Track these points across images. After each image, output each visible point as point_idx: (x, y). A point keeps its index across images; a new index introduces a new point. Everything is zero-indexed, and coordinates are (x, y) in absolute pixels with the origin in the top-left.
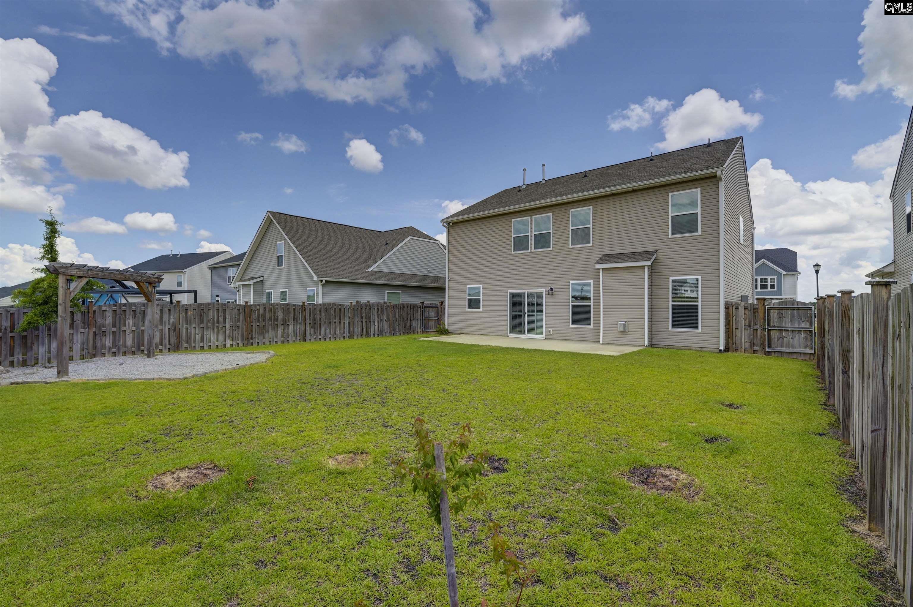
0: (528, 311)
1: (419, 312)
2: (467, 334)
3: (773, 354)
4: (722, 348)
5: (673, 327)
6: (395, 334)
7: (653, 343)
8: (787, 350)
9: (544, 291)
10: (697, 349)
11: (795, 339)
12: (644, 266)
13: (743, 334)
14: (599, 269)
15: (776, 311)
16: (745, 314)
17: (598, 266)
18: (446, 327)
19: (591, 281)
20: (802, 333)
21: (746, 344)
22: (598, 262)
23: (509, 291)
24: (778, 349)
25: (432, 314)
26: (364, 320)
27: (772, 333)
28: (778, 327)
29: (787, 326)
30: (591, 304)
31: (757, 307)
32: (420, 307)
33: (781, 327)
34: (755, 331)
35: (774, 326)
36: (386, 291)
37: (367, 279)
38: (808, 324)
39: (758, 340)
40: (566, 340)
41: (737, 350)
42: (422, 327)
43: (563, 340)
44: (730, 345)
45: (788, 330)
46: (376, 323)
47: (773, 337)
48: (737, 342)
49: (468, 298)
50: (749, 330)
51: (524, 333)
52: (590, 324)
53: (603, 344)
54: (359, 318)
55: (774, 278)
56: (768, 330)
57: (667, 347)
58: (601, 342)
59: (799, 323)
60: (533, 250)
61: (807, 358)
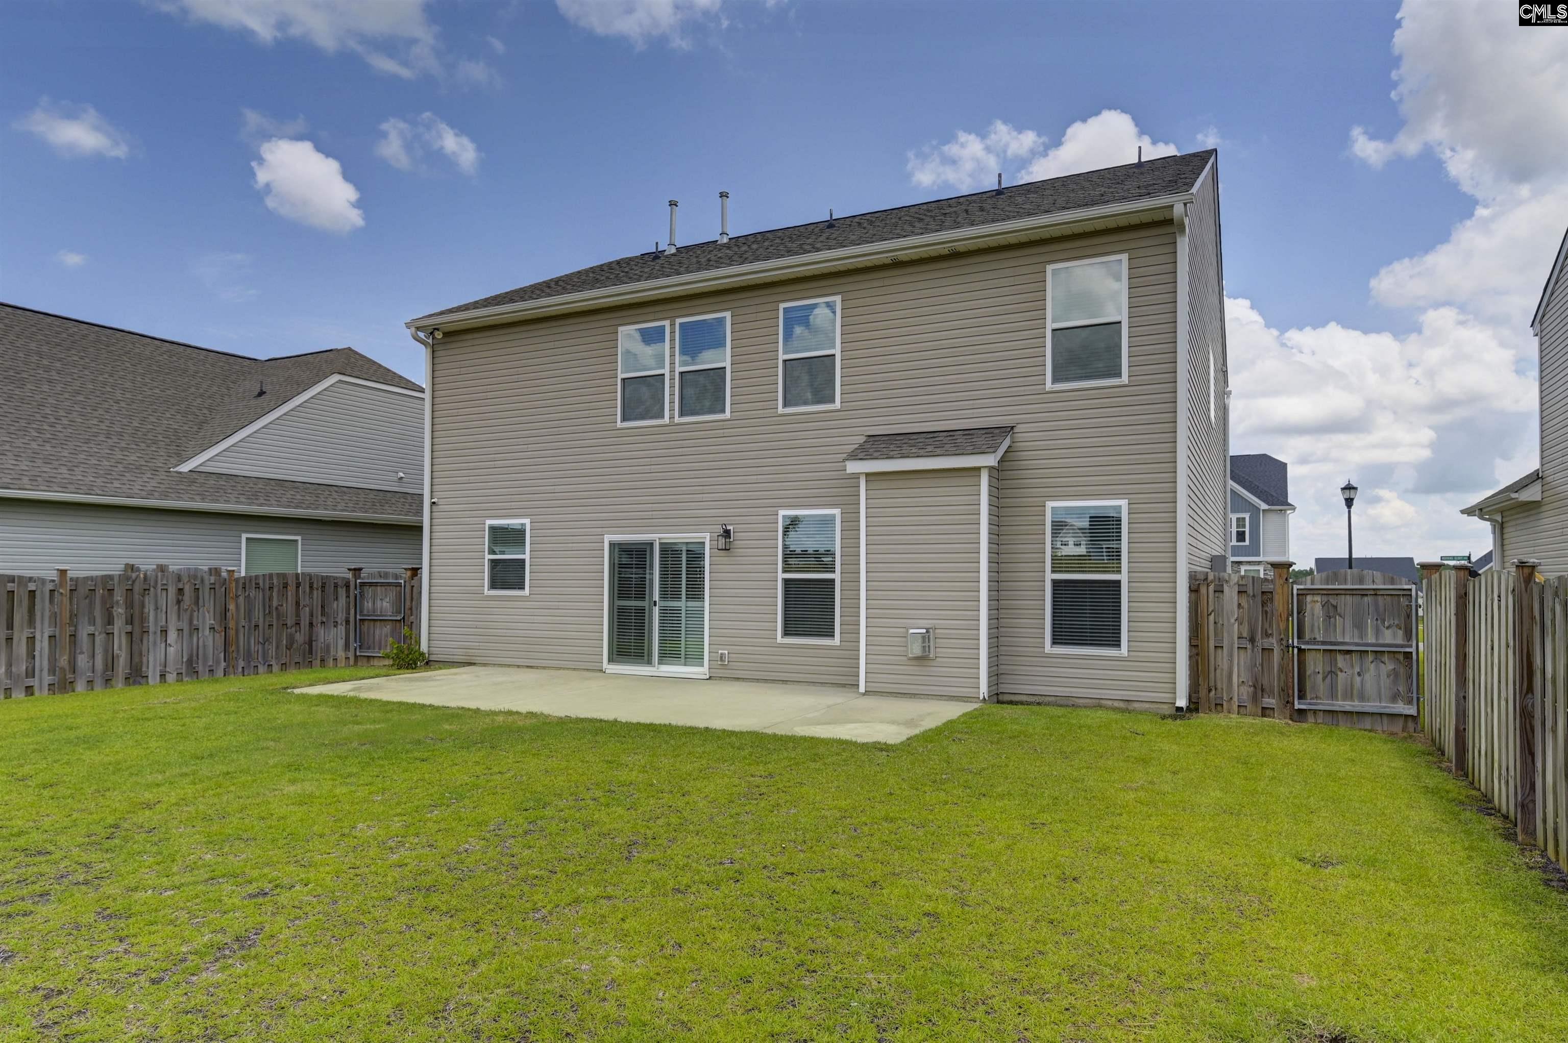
0: (664, 595)
1: (343, 600)
2: (485, 665)
3: (1311, 718)
4: (1182, 702)
5: (1055, 642)
6: (250, 669)
7: (1004, 688)
8: (1348, 706)
9: (706, 538)
10: (1116, 704)
11: (1367, 677)
12: (978, 469)
13: (1236, 662)
14: (856, 476)
15: (1318, 598)
16: (1239, 605)
17: (853, 467)
18: (424, 647)
19: (836, 512)
20: (1386, 658)
21: (1242, 688)
22: (854, 456)
23: (607, 539)
24: (1325, 704)
25: (384, 604)
26: (119, 626)
27: (1310, 658)
28: (1323, 643)
29: (1347, 640)
30: (837, 576)
31: (1269, 587)
32: (347, 586)
33: (1331, 643)
34: (1266, 652)
35: (1314, 641)
36: (244, 536)
37: (165, 496)
38: (1400, 633)
39: (1274, 680)
40: (766, 681)
41: (1219, 706)
42: (353, 645)
43: (758, 680)
44: (1203, 692)
45: (1349, 652)
46: (172, 636)
47: (1309, 670)
48: (1219, 686)
49: (488, 557)
50: (1249, 651)
51: (649, 662)
52: (832, 635)
53: (867, 693)
54: (99, 621)
55: (1244, 519)
56: (1300, 650)
57: (1038, 702)
58: (862, 689)
59: (1377, 632)
60: (677, 419)
61: (1398, 727)
